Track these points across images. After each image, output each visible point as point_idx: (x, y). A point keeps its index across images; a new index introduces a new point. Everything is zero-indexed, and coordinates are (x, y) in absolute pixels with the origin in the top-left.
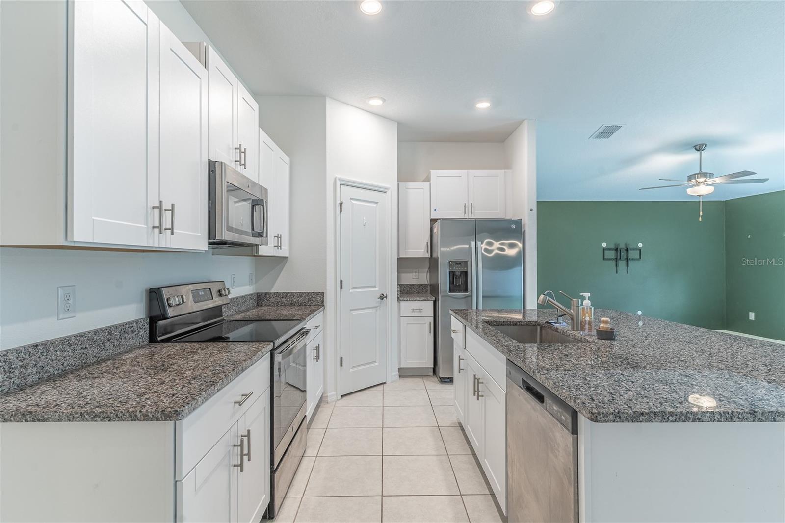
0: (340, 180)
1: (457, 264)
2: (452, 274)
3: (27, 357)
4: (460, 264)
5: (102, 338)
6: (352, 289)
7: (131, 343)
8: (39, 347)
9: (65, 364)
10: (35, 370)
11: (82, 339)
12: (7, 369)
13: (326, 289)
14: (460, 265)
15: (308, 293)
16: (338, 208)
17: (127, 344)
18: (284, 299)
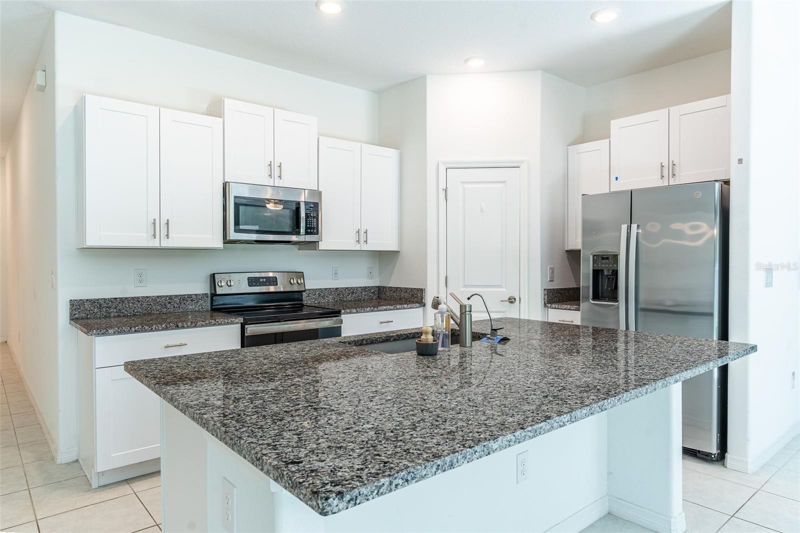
0: (443, 163)
1: (603, 258)
2: (597, 273)
3: (110, 303)
4: (607, 258)
5: (164, 301)
6: (463, 287)
7: (191, 307)
8: (117, 299)
9: (136, 311)
10: (115, 310)
11: (147, 299)
12: (99, 306)
13: (426, 286)
14: (607, 261)
15: (412, 289)
16: (442, 195)
17: (187, 308)
18: (395, 294)
